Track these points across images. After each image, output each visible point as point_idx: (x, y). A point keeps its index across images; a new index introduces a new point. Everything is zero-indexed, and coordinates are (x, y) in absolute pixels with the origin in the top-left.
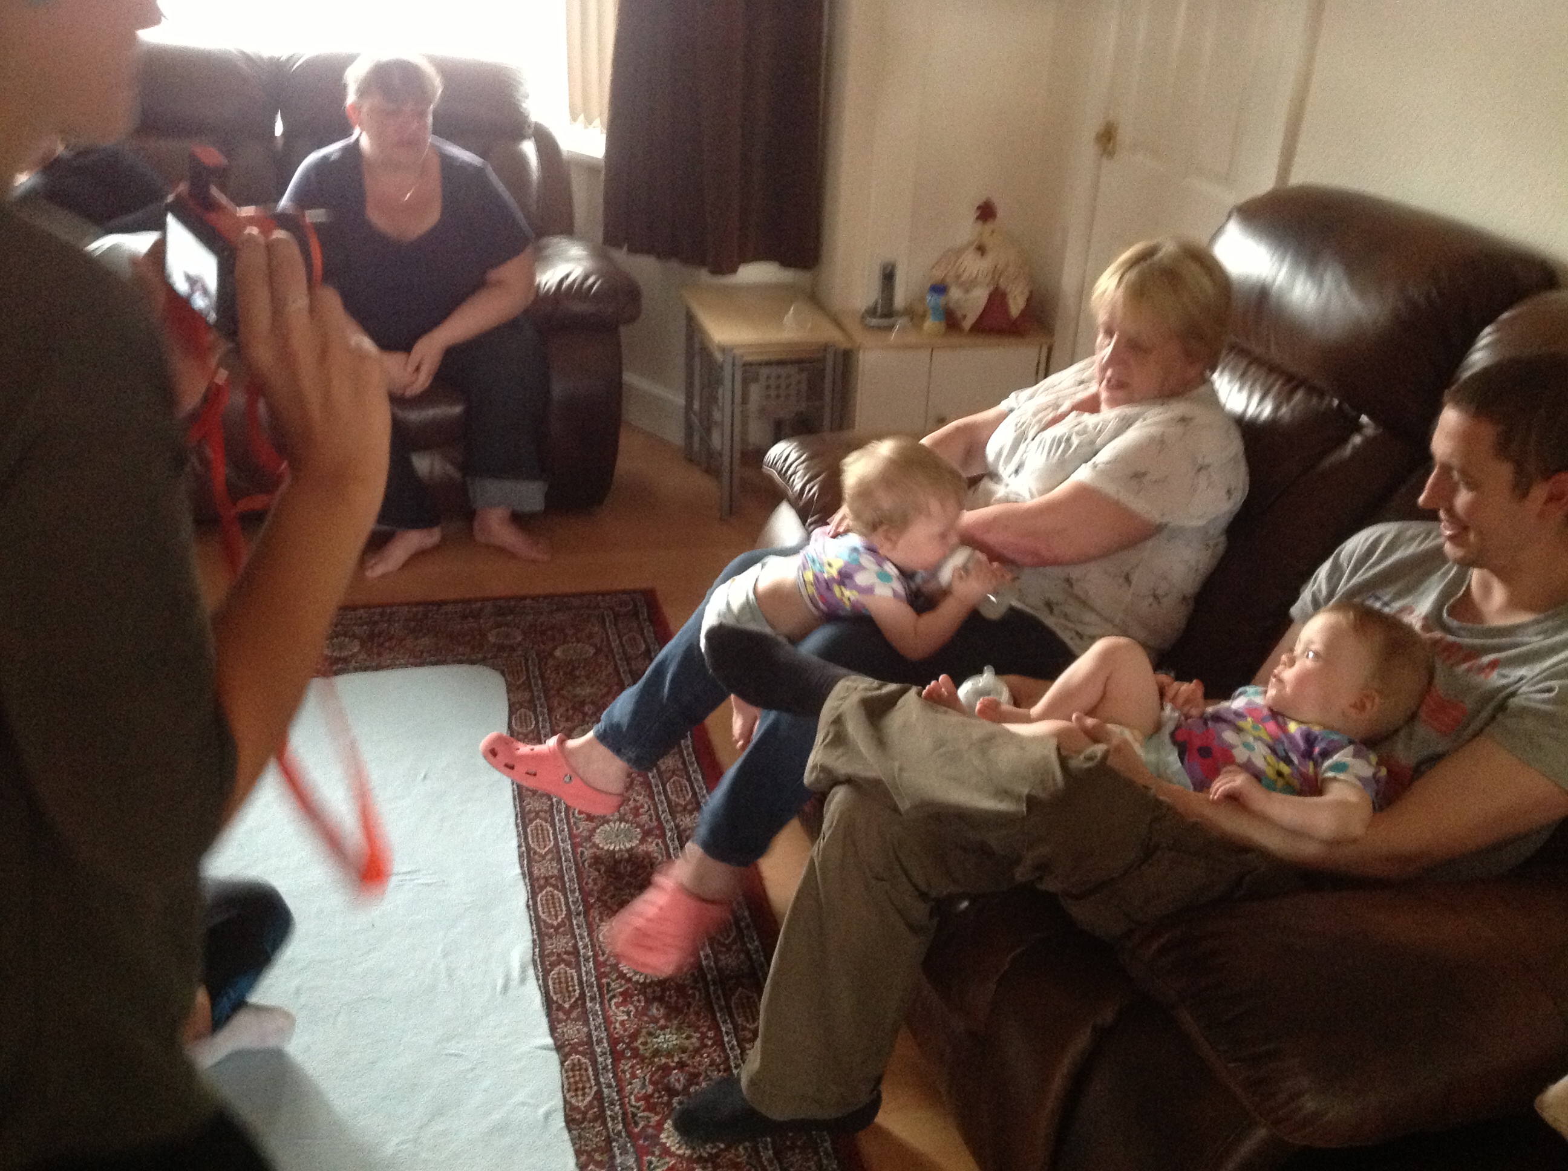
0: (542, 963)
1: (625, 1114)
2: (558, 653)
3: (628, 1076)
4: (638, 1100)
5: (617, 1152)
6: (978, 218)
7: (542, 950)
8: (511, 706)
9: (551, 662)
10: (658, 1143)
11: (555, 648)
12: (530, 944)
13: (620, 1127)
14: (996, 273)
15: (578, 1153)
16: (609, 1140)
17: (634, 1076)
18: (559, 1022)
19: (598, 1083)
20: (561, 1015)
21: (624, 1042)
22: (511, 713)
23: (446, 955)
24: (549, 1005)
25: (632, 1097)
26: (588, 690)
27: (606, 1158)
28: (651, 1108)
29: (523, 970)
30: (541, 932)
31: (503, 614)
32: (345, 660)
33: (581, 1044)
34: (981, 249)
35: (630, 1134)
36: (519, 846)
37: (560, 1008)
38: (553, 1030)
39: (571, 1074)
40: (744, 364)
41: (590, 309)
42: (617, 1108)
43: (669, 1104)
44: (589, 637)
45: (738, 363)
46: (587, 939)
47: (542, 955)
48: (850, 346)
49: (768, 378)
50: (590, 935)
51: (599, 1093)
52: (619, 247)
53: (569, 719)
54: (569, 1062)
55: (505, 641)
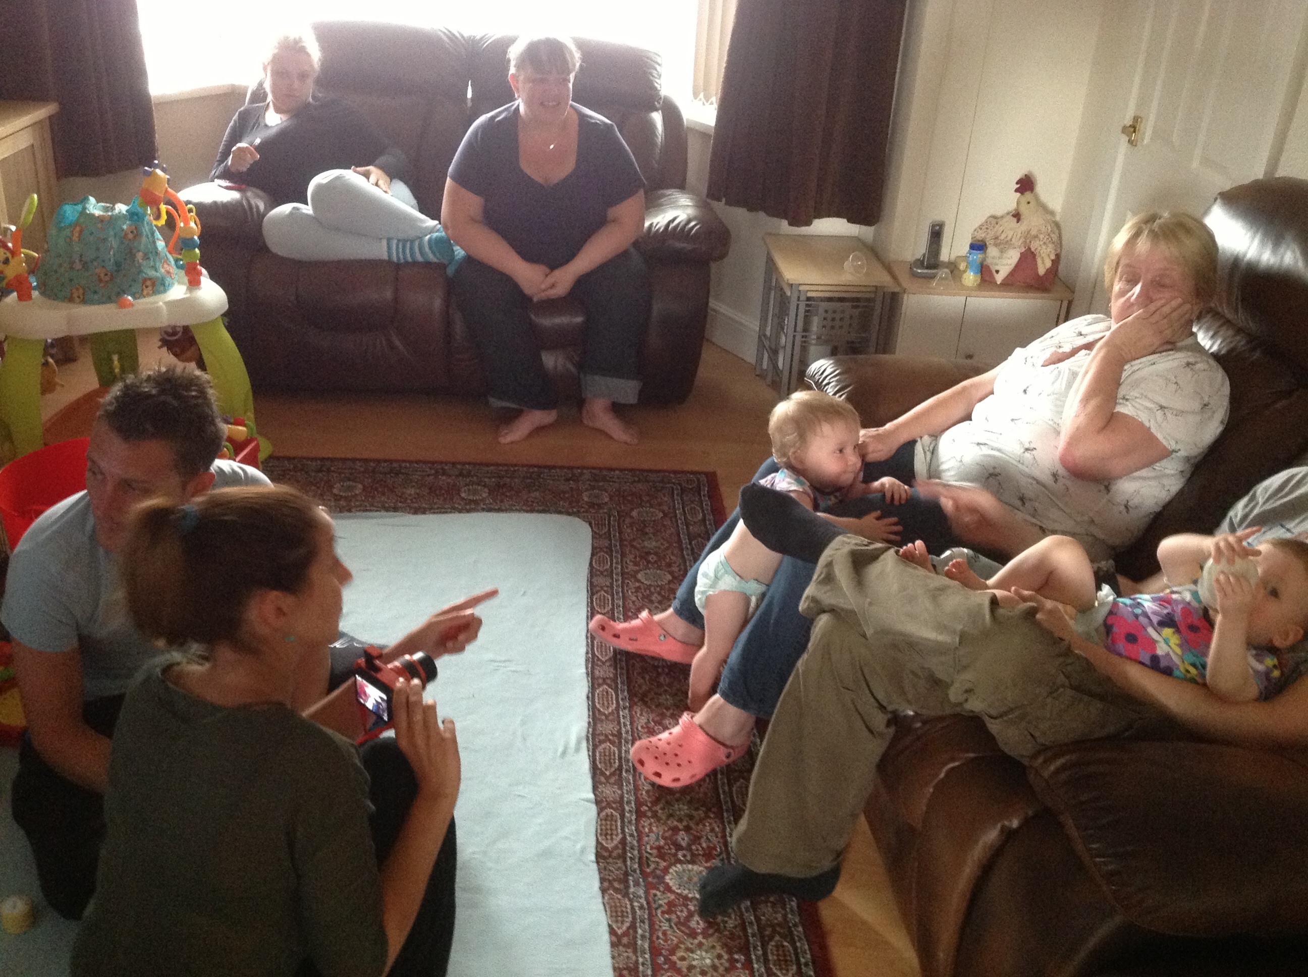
0: (593, 739)
1: (640, 858)
2: (634, 513)
3: (647, 830)
4: (652, 848)
5: (631, 883)
6: (1017, 191)
7: (594, 730)
8: (594, 548)
9: (628, 521)
10: (664, 882)
11: (632, 509)
12: (586, 725)
13: (636, 866)
14: (1028, 237)
15: (602, 880)
16: (626, 874)
17: (651, 831)
18: (601, 783)
19: (623, 832)
20: (603, 779)
21: (647, 806)
22: (593, 555)
23: (523, 723)
24: (595, 771)
25: (648, 847)
26: (654, 544)
27: (622, 886)
28: (661, 856)
29: (579, 742)
30: (595, 716)
31: (596, 481)
32: (476, 502)
33: (614, 802)
34: (1017, 216)
35: (642, 872)
36: (587, 653)
37: (603, 774)
38: (595, 788)
39: (604, 822)
40: (809, 299)
41: (688, 246)
42: (636, 852)
43: (675, 855)
44: (660, 504)
45: (803, 298)
46: (629, 727)
47: (594, 735)
48: (897, 290)
49: (826, 311)
50: (632, 724)
51: (624, 839)
52: (719, 199)
53: (636, 564)
54: (604, 814)
55: (595, 500)
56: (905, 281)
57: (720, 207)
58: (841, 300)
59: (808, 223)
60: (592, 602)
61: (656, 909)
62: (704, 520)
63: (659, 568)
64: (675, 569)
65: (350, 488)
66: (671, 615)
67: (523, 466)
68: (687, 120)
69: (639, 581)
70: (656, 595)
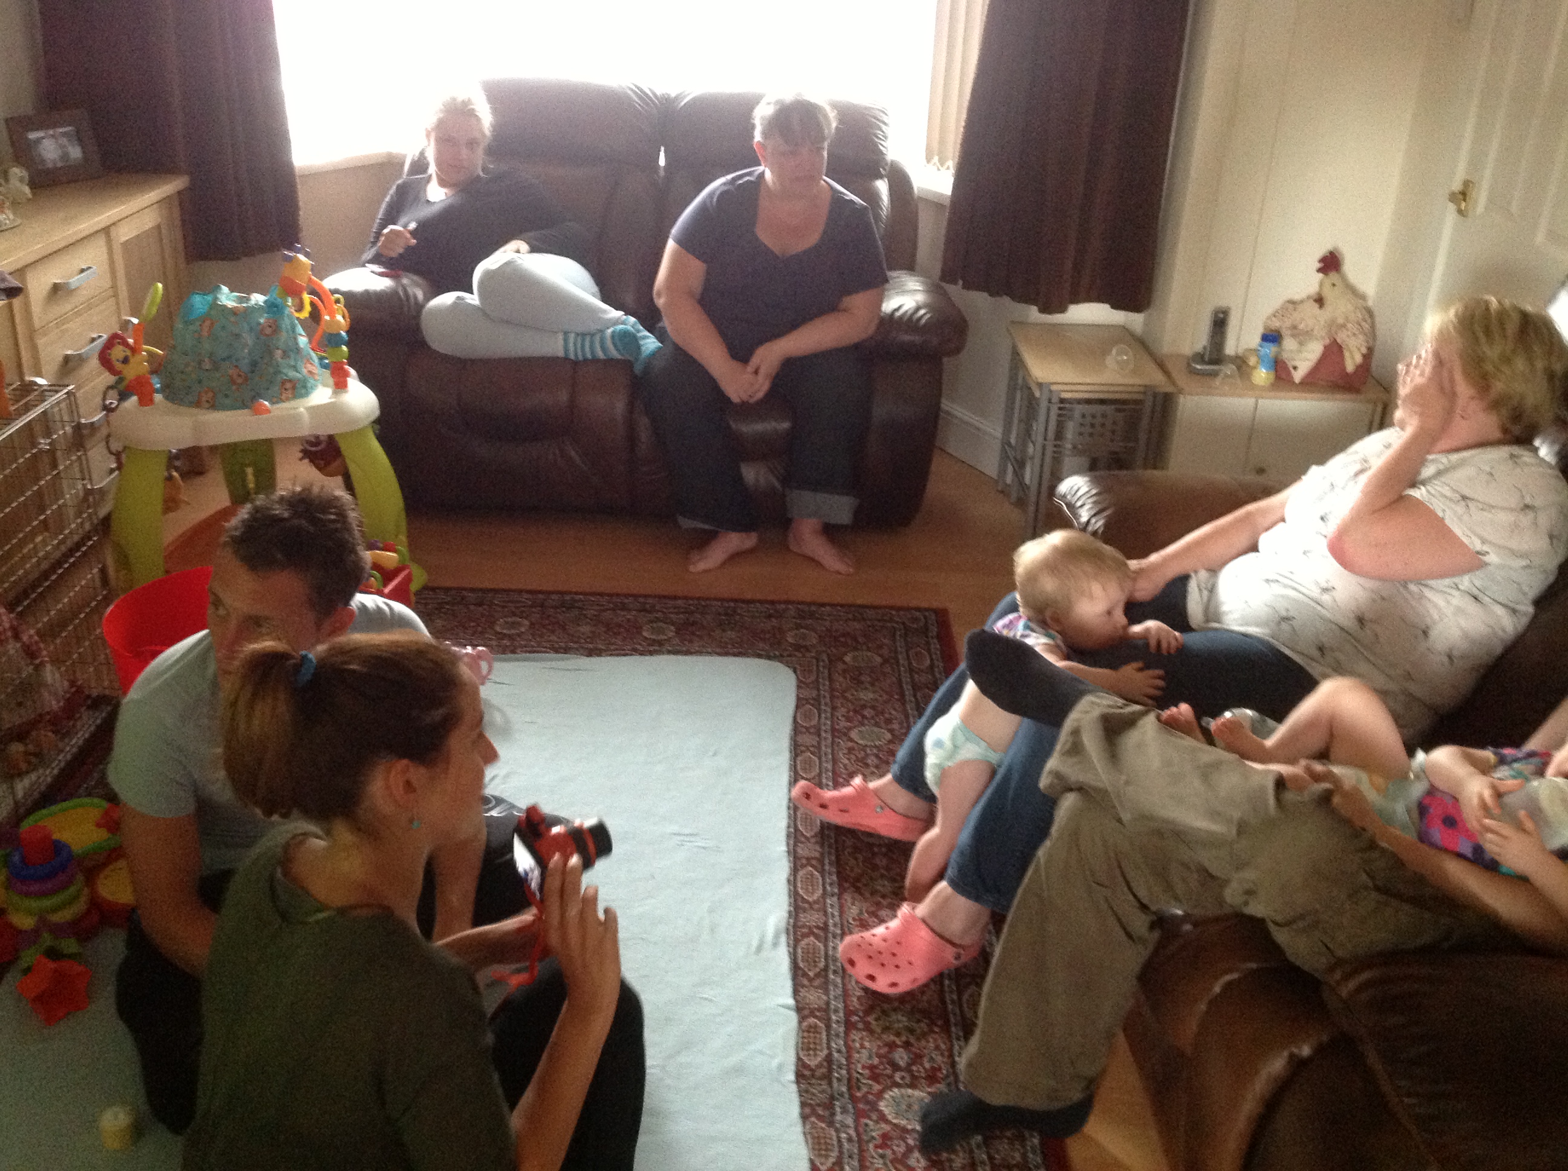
0: (795, 933)
1: (849, 1080)
2: (848, 658)
3: (858, 1045)
4: (864, 1067)
5: (838, 1110)
6: (1319, 270)
7: (796, 921)
8: (799, 699)
9: (840, 666)
10: (878, 1110)
11: (845, 654)
12: (786, 915)
13: (844, 1089)
14: (1333, 326)
15: (803, 1105)
16: (832, 1098)
17: (862, 1046)
18: (803, 986)
19: (829, 1047)
20: (806, 982)
21: (857, 1015)
22: (797, 707)
23: (711, 911)
24: (795, 969)
25: (859, 1066)
26: (871, 696)
27: (827, 1113)
28: (875, 1077)
29: (777, 936)
30: (798, 905)
31: (804, 618)
32: (660, 643)
33: (819, 1010)
34: (1320, 301)
35: (852, 1098)
36: (789, 827)
37: (805, 975)
38: (796, 993)
39: (806, 1034)
40: (1062, 401)
41: (917, 339)
42: (844, 1072)
43: (891, 1077)
44: (880, 647)
45: (1055, 400)
46: (837, 919)
47: (795, 926)
48: (1169, 389)
49: (1084, 416)
50: (841, 916)
51: (830, 1055)
52: (954, 282)
53: (848, 719)
54: (805, 1024)
55: (801, 642)
56: (1181, 379)
57: (955, 291)
58: (1102, 402)
59: (1062, 309)
60: (795, 766)
61: (868, 1142)
62: (932, 667)
63: (877, 725)
64: (896, 726)
65: (513, 625)
66: (890, 783)
67: (716, 599)
68: (918, 188)
69: (851, 740)
70: (873, 758)
